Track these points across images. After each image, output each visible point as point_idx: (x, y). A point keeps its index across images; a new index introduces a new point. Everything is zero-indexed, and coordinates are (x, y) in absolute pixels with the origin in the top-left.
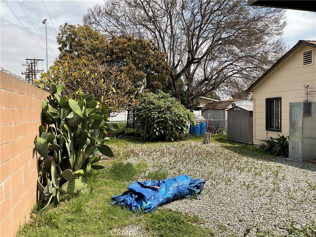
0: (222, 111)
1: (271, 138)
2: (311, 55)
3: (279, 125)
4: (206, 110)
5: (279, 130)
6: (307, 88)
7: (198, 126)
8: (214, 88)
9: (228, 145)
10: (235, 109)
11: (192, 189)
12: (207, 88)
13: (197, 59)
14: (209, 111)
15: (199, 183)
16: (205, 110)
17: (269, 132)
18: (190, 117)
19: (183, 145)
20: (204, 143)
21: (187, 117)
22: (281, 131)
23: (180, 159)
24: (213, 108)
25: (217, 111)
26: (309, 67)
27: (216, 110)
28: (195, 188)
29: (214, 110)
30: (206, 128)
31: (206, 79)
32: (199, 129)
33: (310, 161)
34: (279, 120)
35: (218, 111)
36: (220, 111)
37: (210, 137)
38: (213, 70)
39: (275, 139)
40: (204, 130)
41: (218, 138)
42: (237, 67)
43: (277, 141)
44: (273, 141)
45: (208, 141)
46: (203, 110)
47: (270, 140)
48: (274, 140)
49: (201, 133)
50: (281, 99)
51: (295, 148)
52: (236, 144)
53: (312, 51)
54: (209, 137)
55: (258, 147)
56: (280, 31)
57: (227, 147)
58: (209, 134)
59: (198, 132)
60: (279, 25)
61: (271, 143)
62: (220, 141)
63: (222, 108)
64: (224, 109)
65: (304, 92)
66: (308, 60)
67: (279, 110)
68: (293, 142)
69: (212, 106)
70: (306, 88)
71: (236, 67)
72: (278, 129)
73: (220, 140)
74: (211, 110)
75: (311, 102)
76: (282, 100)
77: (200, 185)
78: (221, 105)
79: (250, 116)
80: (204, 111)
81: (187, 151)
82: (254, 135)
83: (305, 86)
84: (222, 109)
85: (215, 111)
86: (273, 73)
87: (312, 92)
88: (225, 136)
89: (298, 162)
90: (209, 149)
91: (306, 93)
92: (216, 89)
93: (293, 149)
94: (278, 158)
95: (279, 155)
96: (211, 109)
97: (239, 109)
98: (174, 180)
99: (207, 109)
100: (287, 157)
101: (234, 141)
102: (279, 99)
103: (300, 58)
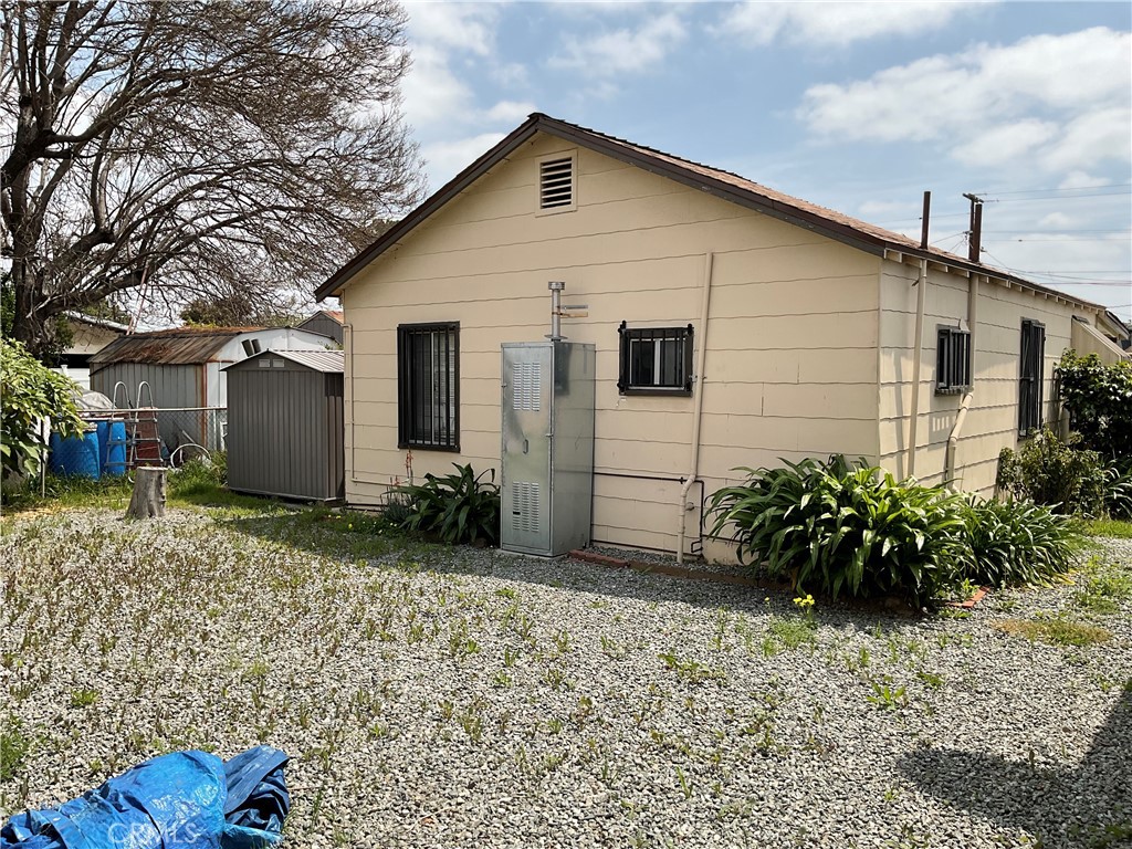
0: (191, 371)
1: (428, 476)
2: (569, 174)
3: (452, 428)
4: (116, 364)
5: (451, 445)
6: (558, 291)
7: (90, 436)
8: (138, 274)
9: (245, 514)
10: (263, 364)
11: (243, 834)
12: (108, 274)
13: (62, 139)
14: (128, 370)
15: (264, 780)
16: (107, 365)
17: (415, 454)
18: (56, 397)
19: (33, 533)
20: (135, 513)
21: (41, 395)
22: (459, 451)
23: (51, 614)
24: (148, 357)
25: (167, 370)
26: (559, 217)
27: (163, 365)
28: (253, 813)
29: (151, 368)
30: (129, 448)
31: (103, 235)
32: (94, 453)
33: (576, 556)
34: (452, 409)
35: (173, 370)
36: (181, 370)
37: (161, 485)
38: (132, 198)
39: (442, 481)
40: (120, 453)
41: (187, 483)
42: (241, 197)
43: (448, 488)
44: (437, 490)
45: (155, 505)
46: (96, 368)
47: (427, 484)
48: (440, 486)
49: (103, 469)
50: (459, 328)
51: (526, 512)
52: (274, 509)
53: (570, 159)
54: (159, 485)
55: (375, 514)
56: (387, 89)
57: (244, 526)
58: (157, 474)
59: (93, 465)
60: (383, 64)
61: (432, 497)
62: (198, 497)
63: (192, 359)
64: (200, 365)
65: (547, 305)
66: (557, 191)
67: (452, 369)
68: (516, 488)
69: (144, 349)
70: (555, 294)
71: (237, 199)
72: (448, 441)
73: (198, 494)
74: (138, 367)
75: (570, 345)
76: (462, 334)
77: (273, 787)
78: (182, 346)
79: (327, 395)
80: (102, 369)
81: (67, 566)
82: (348, 467)
83: (554, 286)
84: (190, 364)
85: (159, 369)
86: (425, 228)
87: (570, 308)
88: (211, 477)
89: (539, 561)
90: (168, 542)
91: (556, 310)
92: (146, 282)
93: (518, 513)
94: (463, 550)
95: (464, 540)
96: (140, 362)
97: (278, 364)
98: (126, 805)
99: (121, 362)
100: (497, 544)
101: (263, 496)
102: (449, 330)
103: (528, 184)
